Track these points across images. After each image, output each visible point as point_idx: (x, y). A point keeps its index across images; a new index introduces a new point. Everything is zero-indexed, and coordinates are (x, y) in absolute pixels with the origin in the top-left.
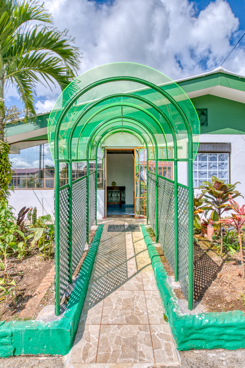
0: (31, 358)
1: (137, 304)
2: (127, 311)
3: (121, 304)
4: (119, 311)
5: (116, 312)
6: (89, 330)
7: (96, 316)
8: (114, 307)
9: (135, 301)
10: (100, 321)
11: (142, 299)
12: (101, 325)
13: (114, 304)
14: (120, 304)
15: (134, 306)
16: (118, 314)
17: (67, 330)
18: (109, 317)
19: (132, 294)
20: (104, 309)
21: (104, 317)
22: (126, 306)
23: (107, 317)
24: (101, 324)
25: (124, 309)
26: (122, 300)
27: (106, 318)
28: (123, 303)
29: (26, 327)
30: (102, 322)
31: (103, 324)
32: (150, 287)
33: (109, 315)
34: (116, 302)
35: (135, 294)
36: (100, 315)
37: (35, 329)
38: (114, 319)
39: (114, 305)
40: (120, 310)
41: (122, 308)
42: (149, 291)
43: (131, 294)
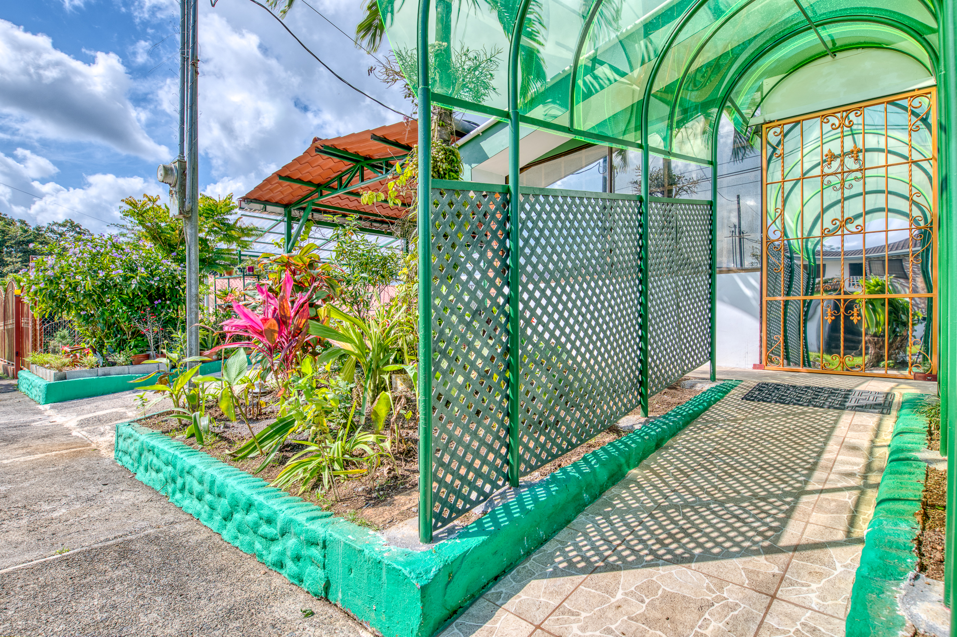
0: (350, 622)
1: (711, 628)
2: (651, 631)
3: (647, 601)
4: (625, 618)
5: (610, 615)
6: (498, 625)
7: (541, 599)
8: (613, 600)
9: (707, 616)
10: (542, 617)
11: (746, 620)
12: (539, 630)
13: (620, 592)
14: (643, 601)
15: (692, 627)
16: (613, 627)
17: (414, 582)
18: (579, 621)
19: (711, 590)
20: (579, 590)
21: (563, 614)
22: (658, 615)
23: (573, 618)
24: (538, 627)
25: (647, 621)
26: (660, 592)
27: (565, 617)
28: (657, 603)
29: (350, 537)
30: (546, 622)
31: (547, 628)
32: (812, 596)
33: (584, 615)
34: (633, 589)
35: (725, 595)
36: (554, 603)
37: (358, 548)
38: (588, 633)
39: (619, 595)
40: (629, 618)
41: (643, 614)
42: (797, 609)
43: (708, 588)
